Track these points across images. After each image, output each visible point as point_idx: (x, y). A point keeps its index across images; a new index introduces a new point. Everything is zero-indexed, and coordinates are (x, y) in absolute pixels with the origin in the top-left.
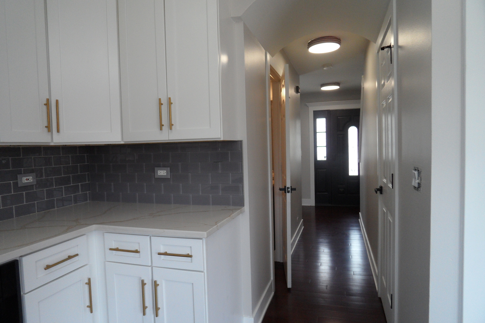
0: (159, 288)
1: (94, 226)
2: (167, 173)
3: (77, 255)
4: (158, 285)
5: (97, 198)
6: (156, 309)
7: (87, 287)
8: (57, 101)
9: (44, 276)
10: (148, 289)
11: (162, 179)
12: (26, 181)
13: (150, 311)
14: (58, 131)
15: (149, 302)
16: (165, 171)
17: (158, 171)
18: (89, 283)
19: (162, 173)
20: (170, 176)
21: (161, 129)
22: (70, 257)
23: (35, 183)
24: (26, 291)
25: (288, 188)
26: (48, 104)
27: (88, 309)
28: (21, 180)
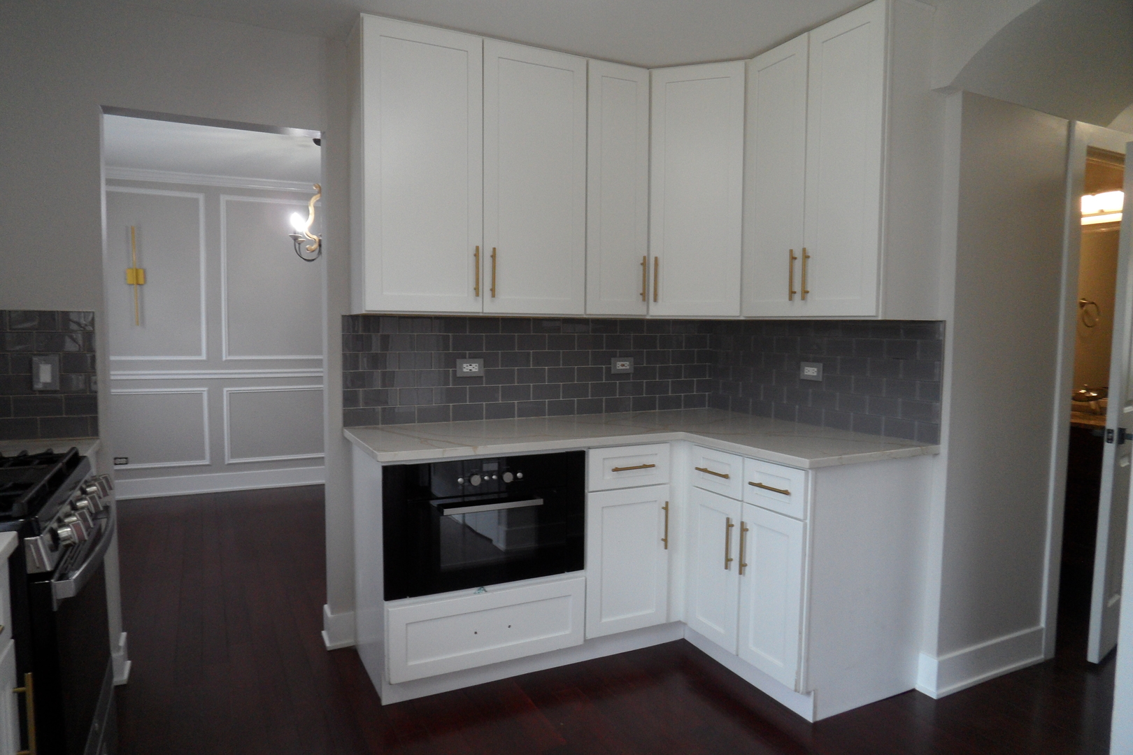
0: (749, 535)
1: (681, 434)
2: (818, 372)
3: (653, 466)
4: (747, 530)
5: (719, 404)
6: (742, 566)
7: (663, 512)
8: (656, 259)
9: (610, 479)
10: (736, 532)
11: (810, 382)
12: (621, 368)
13: (735, 565)
14: (655, 300)
15: (735, 554)
16: (816, 369)
17: (806, 368)
18: (666, 508)
19: (811, 371)
20: (823, 379)
21: (791, 299)
22: (645, 466)
23: (632, 371)
24: (591, 489)
25: (1111, 431)
26: (645, 264)
27: (663, 543)
28: (615, 366)
